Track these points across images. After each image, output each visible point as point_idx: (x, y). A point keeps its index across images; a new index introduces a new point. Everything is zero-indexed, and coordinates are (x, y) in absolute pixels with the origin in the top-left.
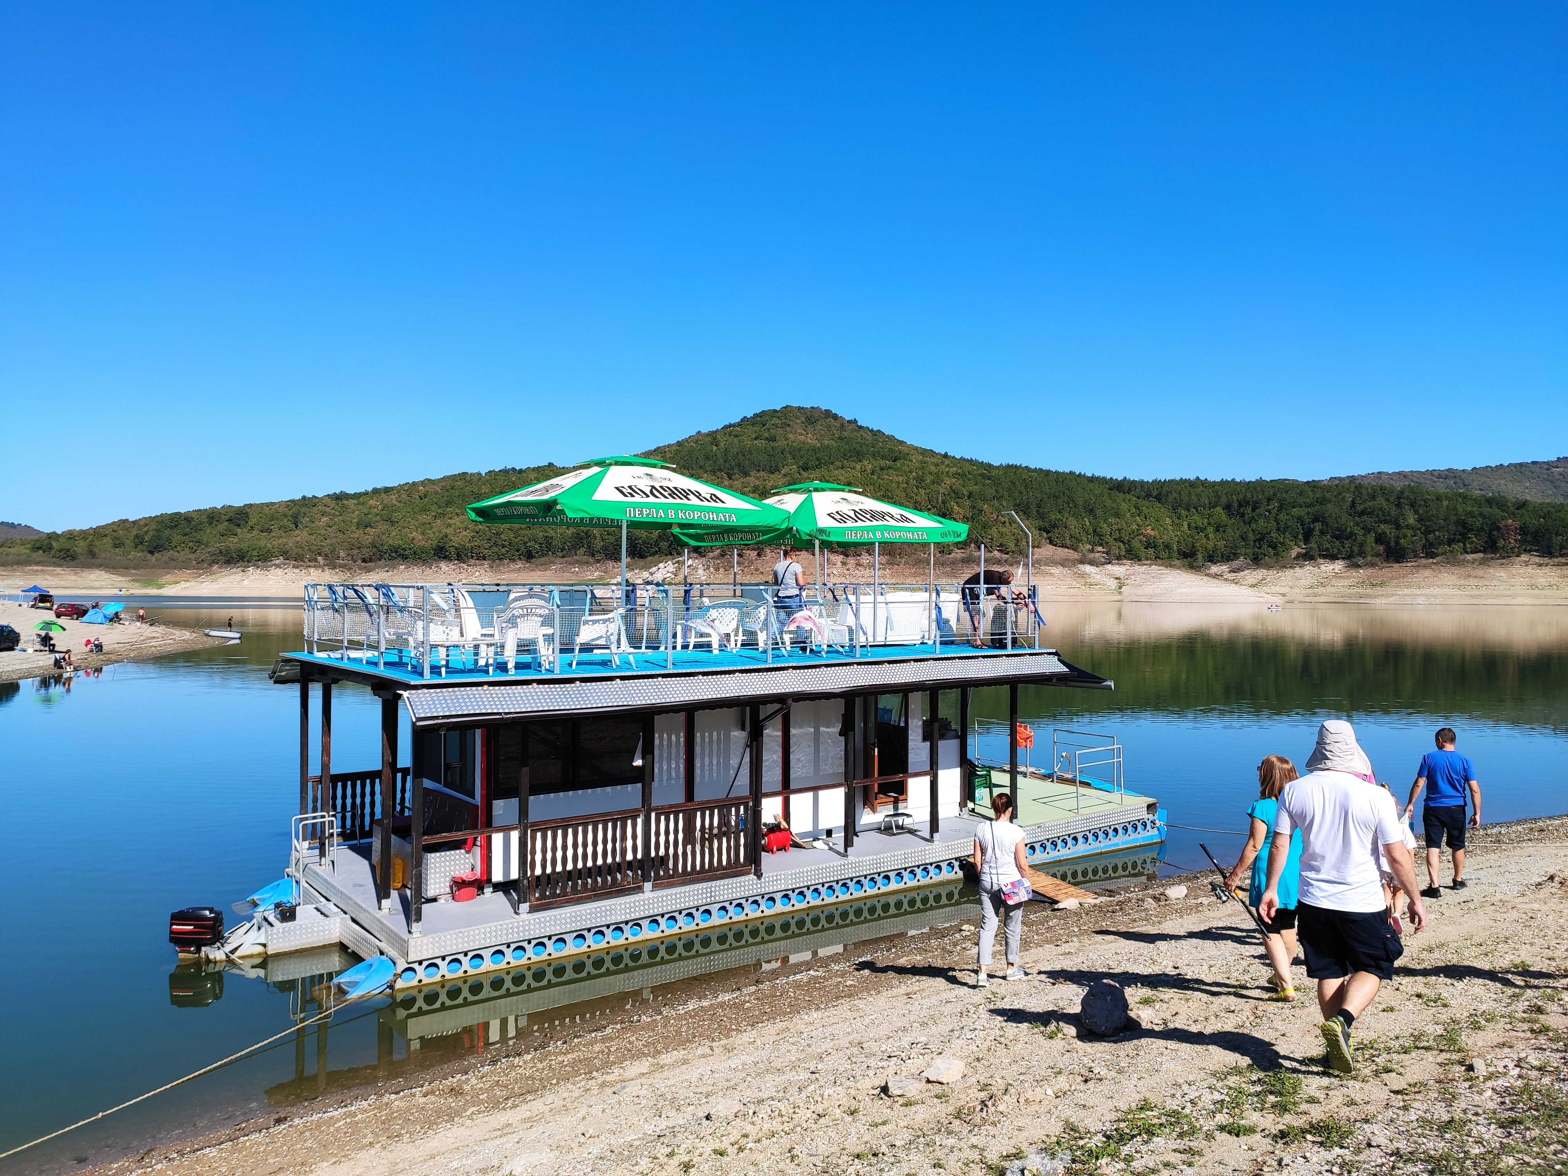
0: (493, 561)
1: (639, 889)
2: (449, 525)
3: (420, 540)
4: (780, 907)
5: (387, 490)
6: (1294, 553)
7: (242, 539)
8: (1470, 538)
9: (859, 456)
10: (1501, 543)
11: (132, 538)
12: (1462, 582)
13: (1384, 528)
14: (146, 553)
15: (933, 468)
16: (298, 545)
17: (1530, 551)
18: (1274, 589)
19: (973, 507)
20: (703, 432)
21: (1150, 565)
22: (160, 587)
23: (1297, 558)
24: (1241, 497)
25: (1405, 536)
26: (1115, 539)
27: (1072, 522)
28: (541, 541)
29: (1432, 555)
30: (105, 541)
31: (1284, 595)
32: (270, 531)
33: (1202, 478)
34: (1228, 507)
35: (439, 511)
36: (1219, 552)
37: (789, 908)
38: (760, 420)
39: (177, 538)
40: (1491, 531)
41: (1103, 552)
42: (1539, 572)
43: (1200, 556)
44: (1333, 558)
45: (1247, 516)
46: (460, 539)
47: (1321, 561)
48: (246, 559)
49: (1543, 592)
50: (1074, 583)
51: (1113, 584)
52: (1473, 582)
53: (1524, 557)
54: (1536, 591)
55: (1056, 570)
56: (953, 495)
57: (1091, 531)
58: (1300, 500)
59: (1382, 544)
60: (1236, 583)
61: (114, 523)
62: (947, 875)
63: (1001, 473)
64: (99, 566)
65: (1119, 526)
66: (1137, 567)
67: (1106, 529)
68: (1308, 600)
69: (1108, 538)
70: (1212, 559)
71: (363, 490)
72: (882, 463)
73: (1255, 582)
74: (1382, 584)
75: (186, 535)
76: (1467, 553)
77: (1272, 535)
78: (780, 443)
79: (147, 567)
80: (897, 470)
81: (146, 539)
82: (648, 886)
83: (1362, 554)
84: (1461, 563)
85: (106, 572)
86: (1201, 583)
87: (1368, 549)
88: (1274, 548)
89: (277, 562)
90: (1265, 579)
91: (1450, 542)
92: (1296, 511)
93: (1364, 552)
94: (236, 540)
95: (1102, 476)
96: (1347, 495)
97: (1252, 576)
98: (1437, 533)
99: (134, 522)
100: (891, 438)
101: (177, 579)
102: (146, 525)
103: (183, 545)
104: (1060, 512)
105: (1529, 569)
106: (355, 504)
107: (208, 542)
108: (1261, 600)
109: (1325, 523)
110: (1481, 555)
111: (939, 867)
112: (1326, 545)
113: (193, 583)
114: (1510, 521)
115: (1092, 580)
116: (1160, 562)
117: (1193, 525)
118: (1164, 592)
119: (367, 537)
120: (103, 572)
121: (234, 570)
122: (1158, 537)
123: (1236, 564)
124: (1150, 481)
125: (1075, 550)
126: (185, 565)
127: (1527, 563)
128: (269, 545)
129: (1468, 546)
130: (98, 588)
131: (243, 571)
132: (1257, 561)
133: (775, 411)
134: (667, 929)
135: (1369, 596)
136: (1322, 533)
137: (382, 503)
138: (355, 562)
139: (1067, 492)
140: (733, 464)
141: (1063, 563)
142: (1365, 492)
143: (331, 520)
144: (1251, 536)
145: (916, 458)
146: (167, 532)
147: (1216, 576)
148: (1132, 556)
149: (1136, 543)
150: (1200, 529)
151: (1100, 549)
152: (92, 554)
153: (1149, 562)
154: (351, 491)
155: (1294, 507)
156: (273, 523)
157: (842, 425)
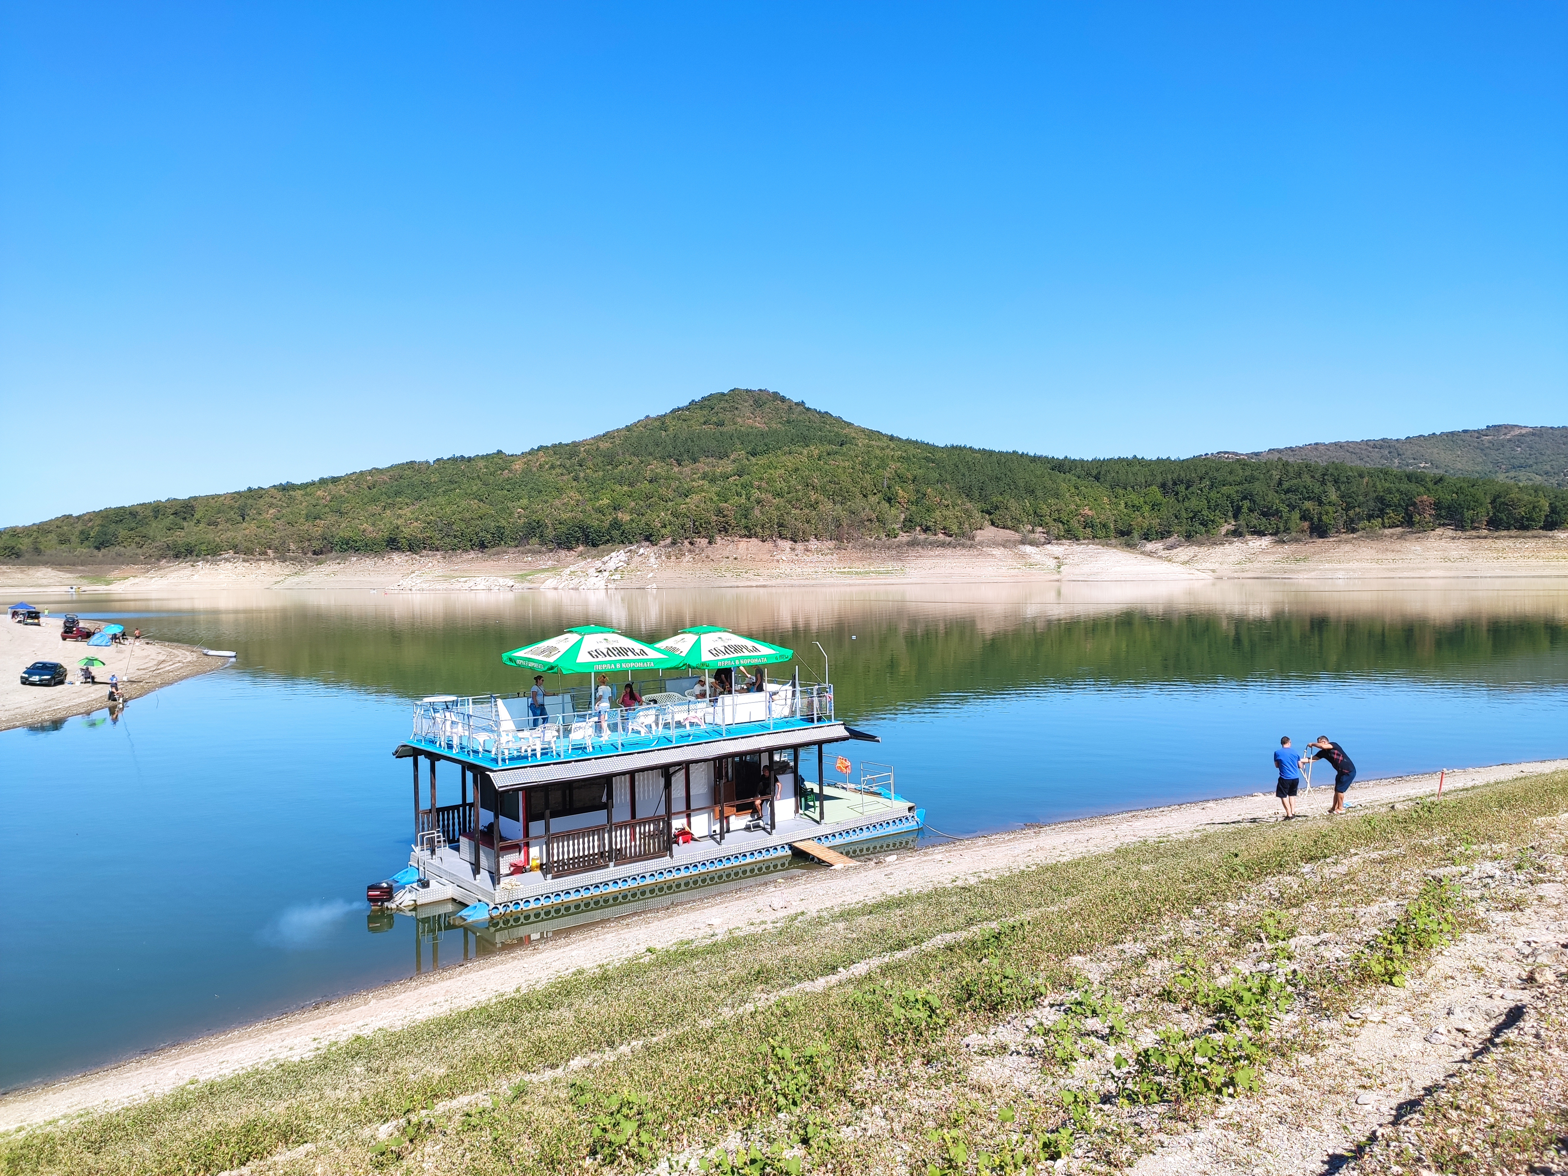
0: (446, 552)
1: (607, 866)
2: (400, 516)
3: (371, 531)
4: (683, 873)
5: (335, 480)
6: (1223, 531)
7: (189, 532)
8: (1387, 513)
9: (806, 441)
10: (1417, 518)
11: (77, 533)
12: (1380, 556)
13: (1308, 505)
14: (92, 548)
15: (878, 452)
16: (246, 538)
17: (1444, 525)
18: (1206, 565)
19: (918, 491)
20: (651, 416)
21: (1088, 544)
22: (108, 583)
23: (1226, 535)
24: (1175, 476)
25: (1327, 513)
26: (1055, 520)
27: (1013, 504)
28: (494, 531)
29: (1354, 531)
30: (50, 537)
31: (1213, 571)
32: (216, 524)
33: (1139, 457)
34: (1163, 486)
35: (389, 501)
36: (1153, 530)
37: (688, 874)
38: (708, 403)
39: (122, 533)
40: (1407, 505)
41: (1044, 533)
42: (1452, 545)
43: (1136, 534)
44: (1261, 533)
45: (1180, 495)
46: (412, 529)
47: (1249, 537)
48: (195, 553)
49: (1455, 564)
50: (1015, 564)
51: (1052, 563)
52: (1390, 555)
53: (1439, 531)
54: (1449, 564)
55: (998, 552)
56: (897, 479)
57: (1031, 512)
58: (1230, 479)
59: (1306, 520)
60: (1170, 560)
61: (57, 519)
62: (780, 853)
63: (944, 456)
64: (45, 563)
65: (1058, 507)
66: (1075, 547)
67: (1045, 510)
68: (1236, 575)
69: (1047, 519)
70: (1147, 537)
71: (309, 480)
72: (829, 448)
73: (1187, 558)
74: (1305, 559)
75: (132, 529)
76: (1384, 527)
77: (1203, 513)
78: (728, 428)
79: (93, 563)
80: (844, 455)
81: (92, 534)
82: (612, 864)
83: (1287, 530)
84: (1380, 538)
85: (53, 569)
86: (1135, 562)
87: (1292, 525)
88: (1205, 525)
89: (227, 556)
90: (1196, 556)
91: (1370, 517)
92: (1225, 489)
93: (1289, 529)
94: (183, 534)
95: (1044, 455)
96: (1274, 473)
97: (1184, 552)
98: (1357, 509)
99: (79, 517)
100: (839, 420)
101: (126, 575)
102: (91, 520)
103: (130, 540)
104: (1001, 494)
105: (1443, 543)
106: (303, 495)
107: (155, 537)
108: (1191, 576)
109: (1253, 501)
110: (1399, 529)
111: (776, 849)
112: (1255, 522)
113: (142, 579)
114: (1425, 497)
115: (1032, 561)
116: (1097, 541)
117: (1130, 503)
118: (1100, 570)
119: (317, 529)
120: (50, 570)
121: (183, 565)
122: (1096, 517)
123: (1171, 540)
124: (1090, 460)
125: (1016, 531)
126: (133, 560)
127: (1441, 537)
128: (217, 539)
129: (1386, 521)
130: (46, 586)
131: (192, 566)
132: (1189, 537)
133: (723, 394)
134: (622, 886)
135: (1292, 571)
136: (1251, 510)
137: (330, 494)
138: (306, 554)
139: (1009, 473)
140: (682, 450)
141: (1004, 544)
142: (1291, 470)
143: (279, 511)
144: (1184, 515)
145: (862, 442)
146: (113, 527)
147: (1150, 554)
148: (1071, 535)
149: (1074, 523)
150: (1136, 508)
151: (1040, 529)
152: (37, 551)
153: (1086, 541)
154: (297, 481)
155: (1224, 485)
156: (219, 515)
157: (790, 408)
